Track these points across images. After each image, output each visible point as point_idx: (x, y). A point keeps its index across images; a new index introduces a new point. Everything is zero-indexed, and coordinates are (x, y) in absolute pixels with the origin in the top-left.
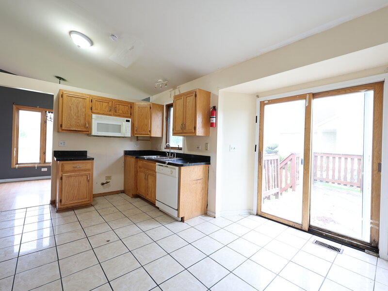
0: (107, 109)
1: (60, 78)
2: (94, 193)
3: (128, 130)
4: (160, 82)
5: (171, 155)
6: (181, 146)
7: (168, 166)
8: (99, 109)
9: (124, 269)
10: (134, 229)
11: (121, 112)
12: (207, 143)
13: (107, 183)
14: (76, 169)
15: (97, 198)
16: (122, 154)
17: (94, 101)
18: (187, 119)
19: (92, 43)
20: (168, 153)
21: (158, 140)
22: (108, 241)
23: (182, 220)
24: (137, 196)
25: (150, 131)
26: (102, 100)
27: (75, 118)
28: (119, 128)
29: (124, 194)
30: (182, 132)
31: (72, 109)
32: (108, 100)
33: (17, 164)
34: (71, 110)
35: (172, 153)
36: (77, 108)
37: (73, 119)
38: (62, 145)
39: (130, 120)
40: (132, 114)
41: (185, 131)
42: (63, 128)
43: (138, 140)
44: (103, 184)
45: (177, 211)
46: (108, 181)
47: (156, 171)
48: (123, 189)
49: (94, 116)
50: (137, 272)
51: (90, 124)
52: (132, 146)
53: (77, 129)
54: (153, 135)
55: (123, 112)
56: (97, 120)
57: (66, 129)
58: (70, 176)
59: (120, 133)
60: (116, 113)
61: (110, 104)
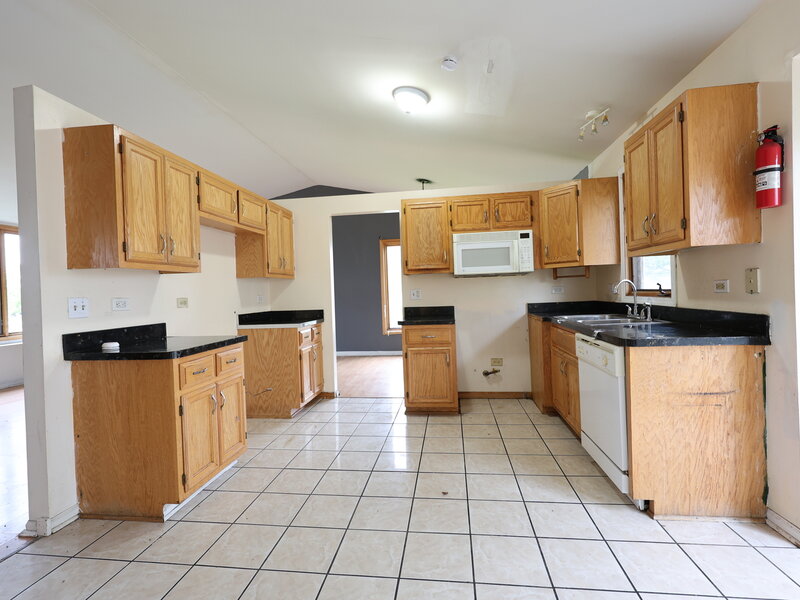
0: (480, 218)
1: (422, 181)
2: (461, 390)
3: (526, 258)
4: (590, 118)
5: (639, 313)
6: (667, 285)
7: (598, 342)
8: (464, 221)
9: (438, 567)
10: (508, 488)
11: (510, 219)
12: (752, 270)
13: (495, 372)
14: (427, 340)
15: (477, 401)
16: (524, 311)
17: (454, 208)
18: (660, 198)
19: (428, 97)
20: (632, 305)
21: (607, 273)
22: (444, 493)
23: (648, 508)
24: (552, 411)
25: (580, 253)
26: (469, 203)
27: (426, 245)
28: (505, 255)
29: (530, 402)
30: (648, 241)
31: (420, 230)
32: (481, 198)
33: (389, 329)
34: (419, 233)
35: (640, 307)
36: (429, 227)
37: (424, 250)
38: (415, 297)
39: (530, 232)
40: (536, 217)
41: (657, 239)
42: (410, 267)
43: (556, 277)
44: (486, 374)
45: (624, 477)
46: (496, 368)
47: (578, 354)
48: (529, 390)
49: (456, 236)
50: (458, 591)
51: (450, 253)
52: (545, 293)
53: (430, 267)
54: (589, 260)
55: (513, 217)
56: (461, 244)
57: (414, 268)
58: (418, 353)
59: (509, 264)
60: (498, 224)
61: (486, 207)
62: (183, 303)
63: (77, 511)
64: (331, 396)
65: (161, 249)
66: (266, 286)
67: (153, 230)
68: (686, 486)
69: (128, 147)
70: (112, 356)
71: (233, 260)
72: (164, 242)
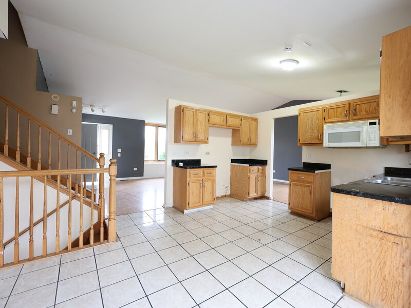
0: (343, 114)
1: (341, 91)
3: (372, 137)
8: (333, 117)
11: (364, 113)
14: (300, 179)
17: (327, 111)
22: (259, 240)
23: (343, 289)
26: (335, 108)
27: (310, 131)
28: (357, 136)
31: (307, 123)
32: (344, 103)
34: (306, 125)
36: (312, 121)
37: (309, 133)
38: (309, 158)
39: (377, 121)
42: (301, 142)
49: (325, 126)
51: (323, 135)
53: (311, 142)
55: (366, 112)
56: (328, 130)
57: (303, 142)
58: (296, 185)
59: (360, 141)
60: (355, 118)
61: (347, 108)
62: (208, 153)
63: (172, 205)
64: (268, 198)
65: (194, 137)
66: (248, 149)
67: (192, 132)
68: (367, 285)
69: (185, 110)
70: (181, 167)
71: (231, 139)
72: (195, 135)
